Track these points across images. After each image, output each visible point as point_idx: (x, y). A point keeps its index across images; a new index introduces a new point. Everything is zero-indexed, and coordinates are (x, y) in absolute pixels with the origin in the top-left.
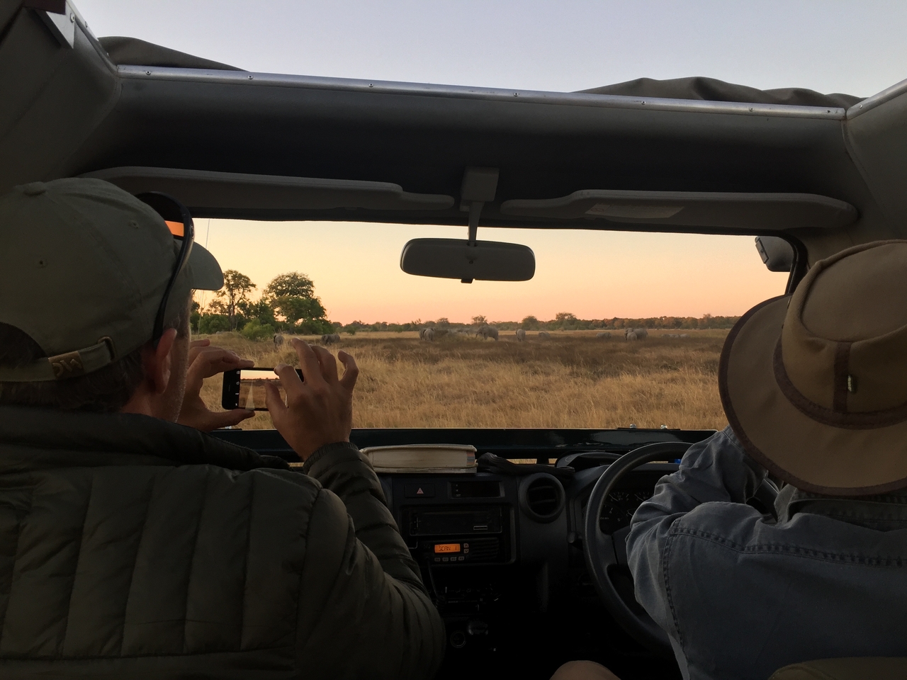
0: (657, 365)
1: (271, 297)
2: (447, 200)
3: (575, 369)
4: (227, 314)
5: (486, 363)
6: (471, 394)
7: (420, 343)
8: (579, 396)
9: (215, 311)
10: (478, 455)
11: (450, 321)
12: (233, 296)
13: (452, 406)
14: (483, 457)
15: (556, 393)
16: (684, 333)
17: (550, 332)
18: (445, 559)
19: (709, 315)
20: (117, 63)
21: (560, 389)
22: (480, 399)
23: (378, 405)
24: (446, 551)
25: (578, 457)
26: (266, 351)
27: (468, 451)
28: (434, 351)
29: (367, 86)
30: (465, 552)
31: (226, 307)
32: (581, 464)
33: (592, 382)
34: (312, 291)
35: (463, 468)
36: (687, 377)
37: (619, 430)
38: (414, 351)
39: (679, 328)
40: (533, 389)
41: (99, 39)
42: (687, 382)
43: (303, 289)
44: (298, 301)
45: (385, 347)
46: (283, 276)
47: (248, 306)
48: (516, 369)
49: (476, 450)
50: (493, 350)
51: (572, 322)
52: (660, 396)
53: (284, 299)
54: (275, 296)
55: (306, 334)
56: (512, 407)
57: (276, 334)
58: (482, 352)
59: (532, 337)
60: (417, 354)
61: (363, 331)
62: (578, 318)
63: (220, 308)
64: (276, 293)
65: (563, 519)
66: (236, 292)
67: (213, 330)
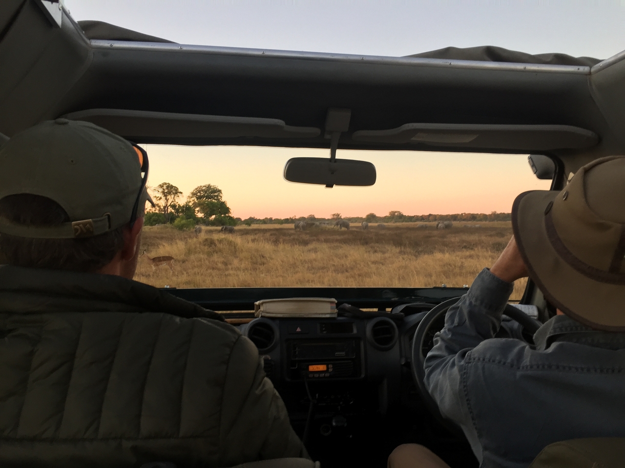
0: (459, 246)
1: (193, 200)
2: (316, 131)
3: (403, 249)
4: (163, 212)
5: (341, 245)
6: (331, 267)
7: (296, 232)
8: (406, 267)
9: (155, 210)
10: (338, 305)
11: (316, 217)
12: (167, 200)
13: (318, 275)
14: (341, 306)
15: (390, 266)
16: (478, 224)
17: (385, 224)
18: (317, 375)
19: (495, 212)
20: (90, 38)
21: (392, 263)
22: (337, 270)
23: (267, 274)
24: (317, 370)
25: (406, 307)
26: (190, 237)
27: (332, 302)
28: (306, 237)
29: (260, 53)
30: (330, 371)
31: (162, 208)
32: (409, 311)
33: (414, 258)
34: (221, 197)
35: (328, 314)
36: (480, 254)
37: (435, 288)
38: (292, 237)
39: (474, 221)
40: (374, 263)
41: (78, 22)
42: (480, 258)
43: (215, 195)
44: (212, 203)
45: (271, 235)
46: (201, 186)
47: (177, 207)
48: (362, 249)
49: (336, 302)
50: (346, 236)
51: (401, 217)
52: (461, 267)
53: (202, 202)
54: (196, 200)
55: (217, 226)
56: (359, 275)
57: (196, 226)
58: (338, 237)
59: (372, 227)
60: (294, 239)
61: (257, 224)
62: (404, 214)
63: (158, 208)
64: (196, 198)
65: (396, 348)
66: (169, 197)
67: (154, 223)
